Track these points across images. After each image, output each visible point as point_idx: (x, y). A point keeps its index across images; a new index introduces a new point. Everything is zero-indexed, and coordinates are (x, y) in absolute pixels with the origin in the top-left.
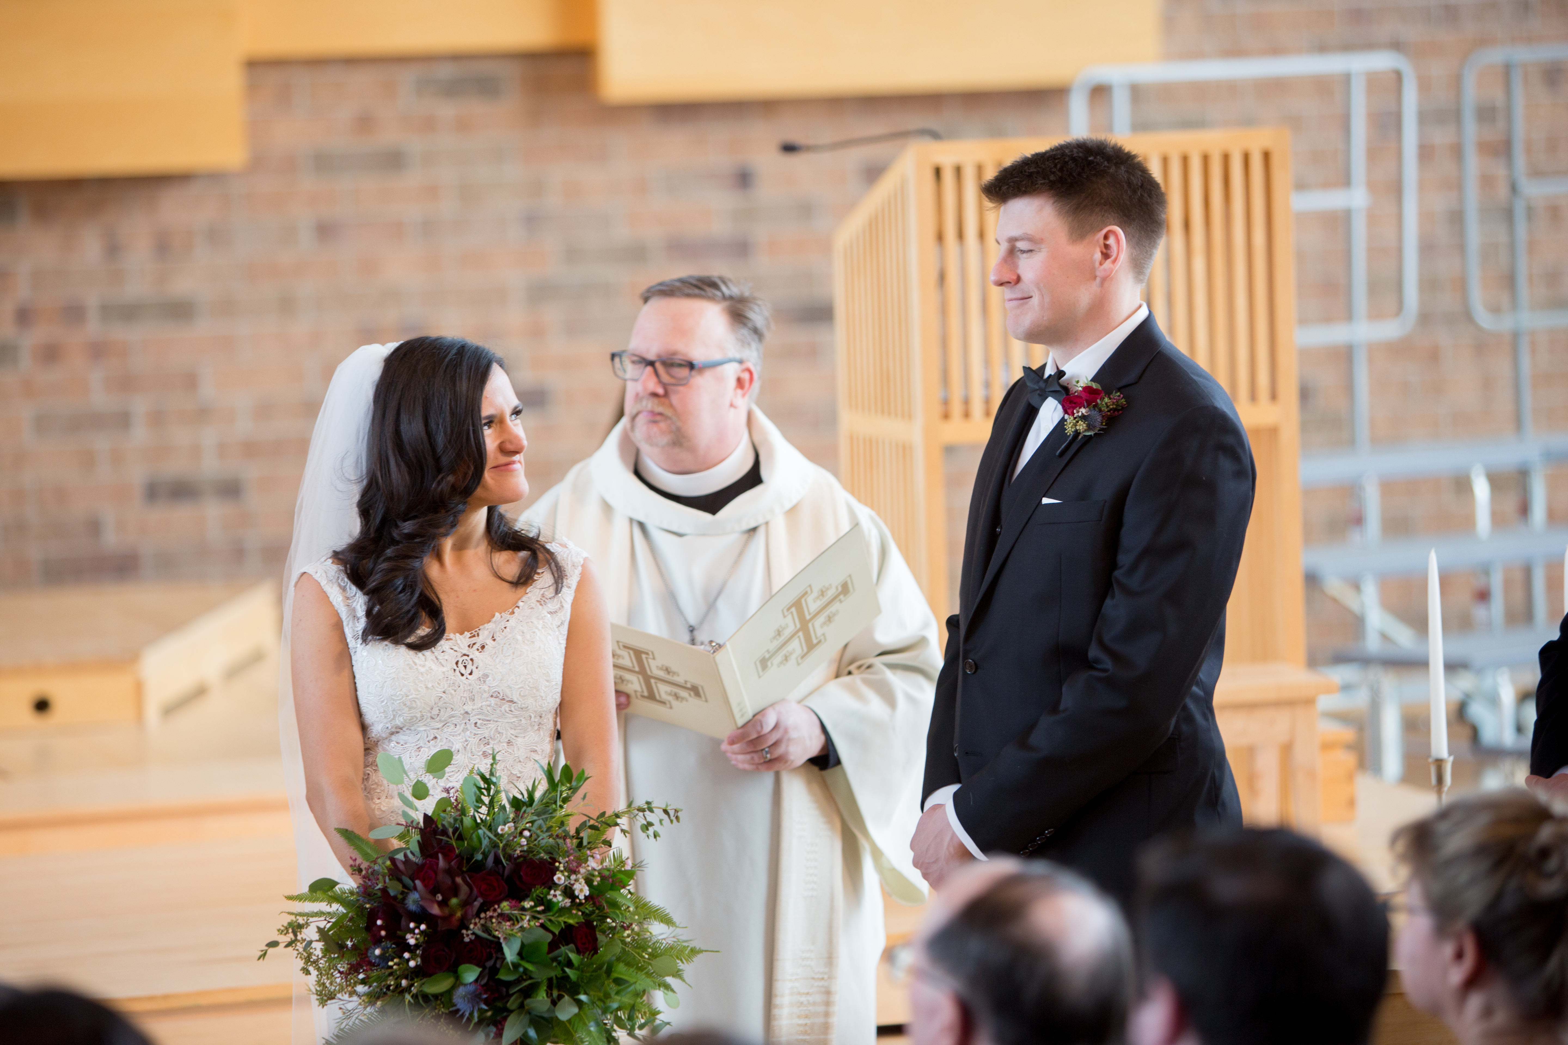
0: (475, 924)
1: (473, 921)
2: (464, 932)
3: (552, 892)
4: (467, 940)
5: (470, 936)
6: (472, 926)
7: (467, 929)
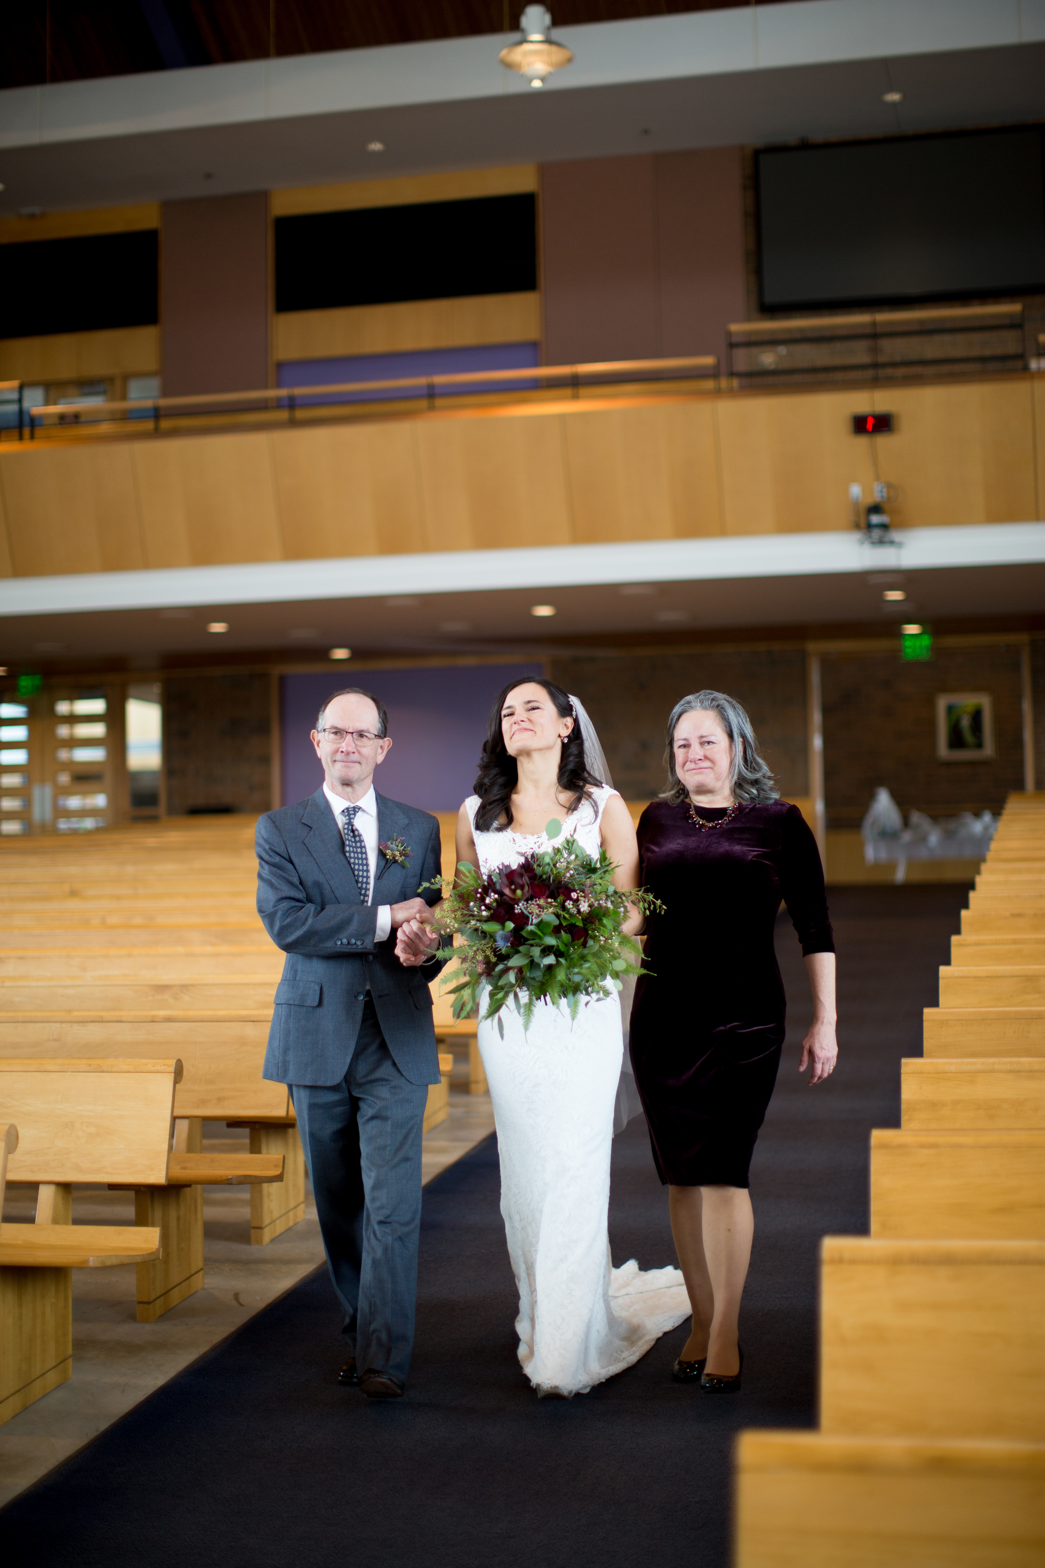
0: (523, 905)
1: (522, 902)
2: (516, 906)
3: (568, 901)
4: (516, 911)
5: (519, 910)
6: (520, 904)
7: (518, 905)
